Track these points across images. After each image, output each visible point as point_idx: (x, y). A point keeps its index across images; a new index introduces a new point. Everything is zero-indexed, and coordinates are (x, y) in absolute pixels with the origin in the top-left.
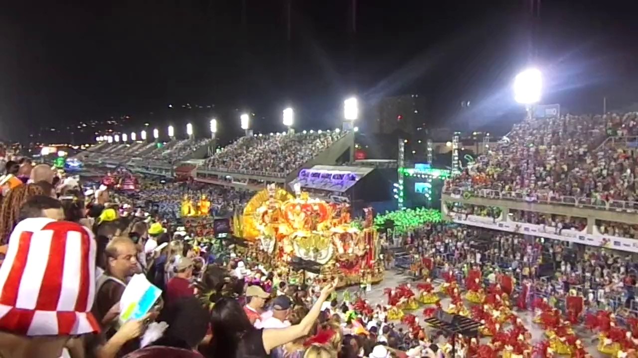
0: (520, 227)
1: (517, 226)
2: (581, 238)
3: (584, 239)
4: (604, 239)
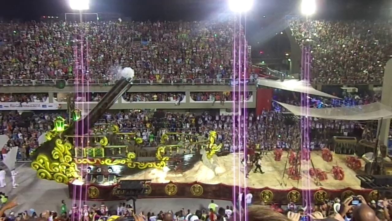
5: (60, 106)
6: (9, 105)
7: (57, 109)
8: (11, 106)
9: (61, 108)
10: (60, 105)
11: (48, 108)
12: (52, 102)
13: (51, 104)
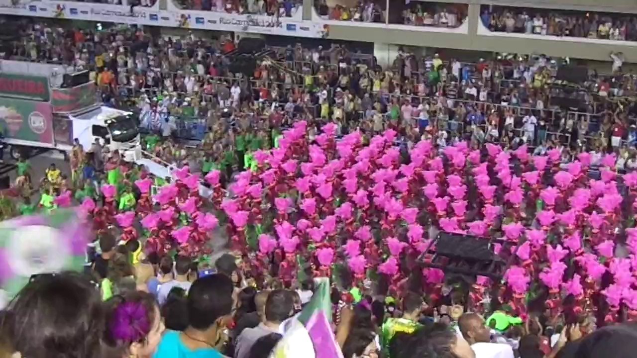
0: (64, 8)
1: (58, 7)
2: (153, 17)
3: (157, 19)
4: (183, 16)
5: (326, 30)
6: (218, 20)
7: (319, 36)
8: (221, 21)
9: (327, 34)
10: (325, 26)
11: (299, 33)
12: (309, 19)
13: (306, 24)
